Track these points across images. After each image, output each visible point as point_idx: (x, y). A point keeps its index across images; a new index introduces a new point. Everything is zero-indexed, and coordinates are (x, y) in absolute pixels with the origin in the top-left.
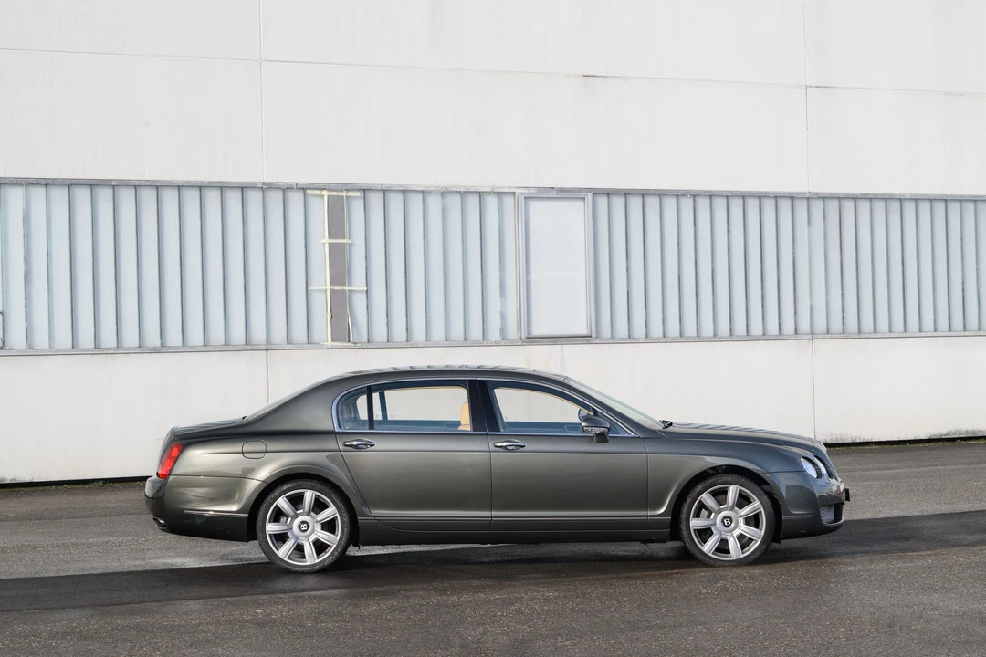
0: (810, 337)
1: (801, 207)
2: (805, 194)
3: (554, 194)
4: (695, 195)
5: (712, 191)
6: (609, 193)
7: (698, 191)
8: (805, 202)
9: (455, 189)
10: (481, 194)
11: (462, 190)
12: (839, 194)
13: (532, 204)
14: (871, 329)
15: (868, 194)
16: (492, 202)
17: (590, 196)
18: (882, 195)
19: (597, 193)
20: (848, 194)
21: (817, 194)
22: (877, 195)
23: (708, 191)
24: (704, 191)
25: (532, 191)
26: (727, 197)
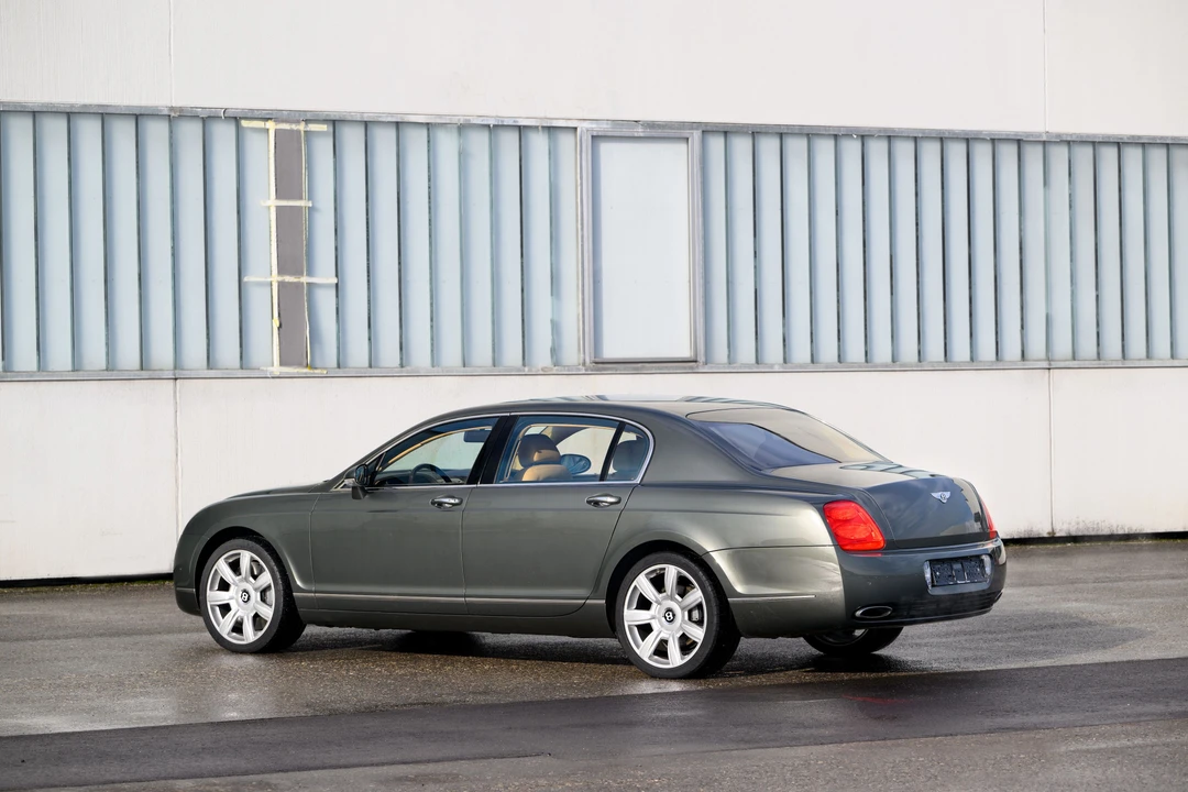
0: (1045, 364)
1: (1034, 156)
2: (1040, 135)
3: (639, 131)
4: (864, 137)
5: (893, 130)
6: (727, 132)
7: (870, 129)
8: (1040, 148)
9: (479, 121)
10: (521, 130)
11: (492, 122)
12: (1094, 136)
13: (606, 148)
14: (1143, 353)
15: (1139, 137)
16: (539, 143)
17: (697, 135)
18: (1162, 138)
19: (708, 130)
20: (1109, 137)
21: (1059, 135)
22: (1154, 138)
23: (885, 130)
24: (880, 130)
25: (605, 126)
26: (915, 139)
